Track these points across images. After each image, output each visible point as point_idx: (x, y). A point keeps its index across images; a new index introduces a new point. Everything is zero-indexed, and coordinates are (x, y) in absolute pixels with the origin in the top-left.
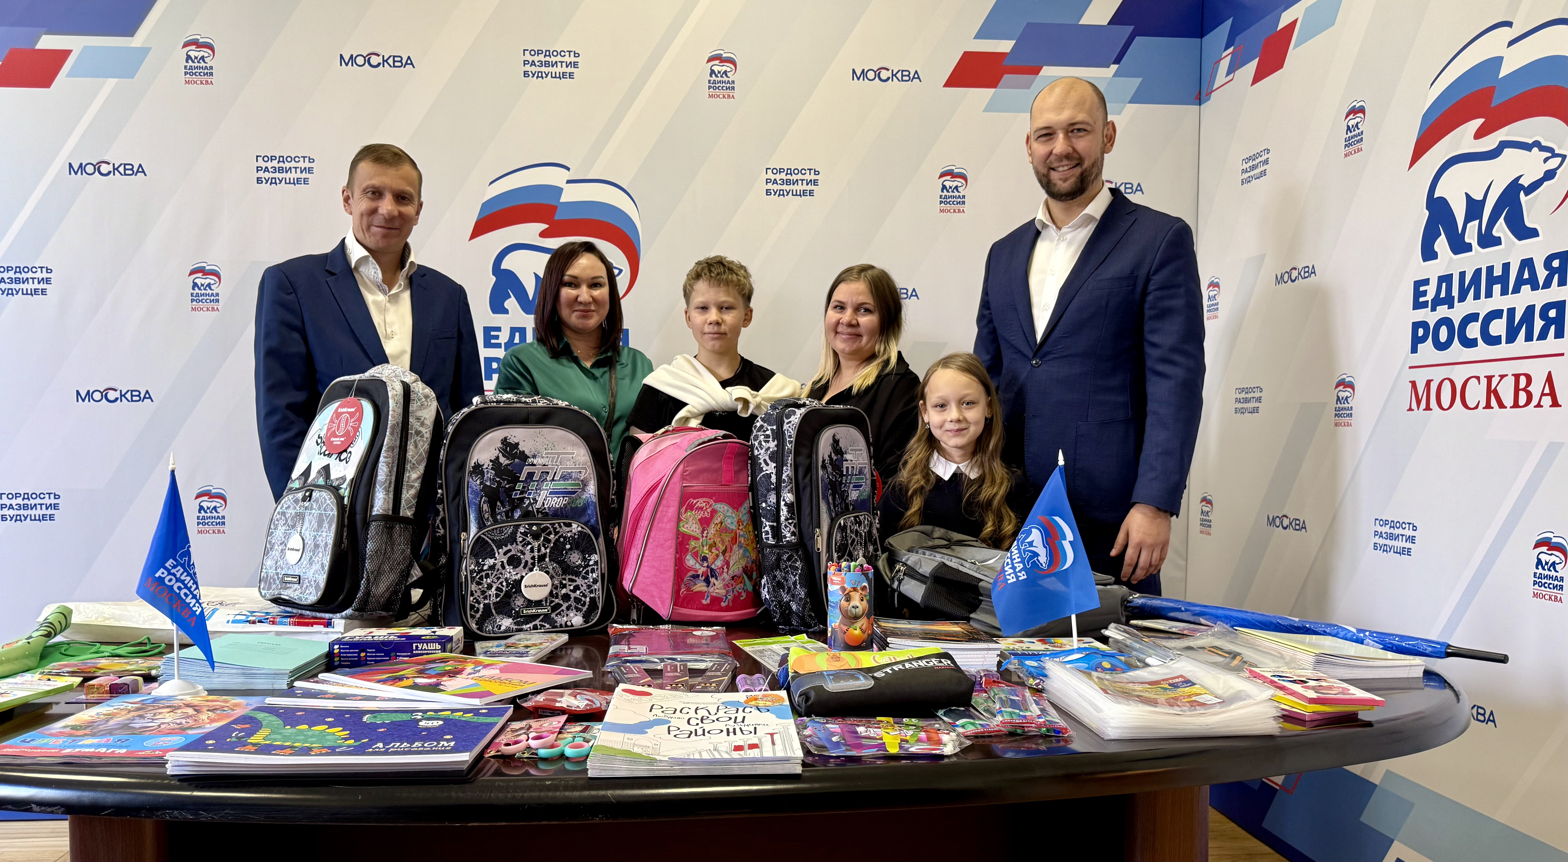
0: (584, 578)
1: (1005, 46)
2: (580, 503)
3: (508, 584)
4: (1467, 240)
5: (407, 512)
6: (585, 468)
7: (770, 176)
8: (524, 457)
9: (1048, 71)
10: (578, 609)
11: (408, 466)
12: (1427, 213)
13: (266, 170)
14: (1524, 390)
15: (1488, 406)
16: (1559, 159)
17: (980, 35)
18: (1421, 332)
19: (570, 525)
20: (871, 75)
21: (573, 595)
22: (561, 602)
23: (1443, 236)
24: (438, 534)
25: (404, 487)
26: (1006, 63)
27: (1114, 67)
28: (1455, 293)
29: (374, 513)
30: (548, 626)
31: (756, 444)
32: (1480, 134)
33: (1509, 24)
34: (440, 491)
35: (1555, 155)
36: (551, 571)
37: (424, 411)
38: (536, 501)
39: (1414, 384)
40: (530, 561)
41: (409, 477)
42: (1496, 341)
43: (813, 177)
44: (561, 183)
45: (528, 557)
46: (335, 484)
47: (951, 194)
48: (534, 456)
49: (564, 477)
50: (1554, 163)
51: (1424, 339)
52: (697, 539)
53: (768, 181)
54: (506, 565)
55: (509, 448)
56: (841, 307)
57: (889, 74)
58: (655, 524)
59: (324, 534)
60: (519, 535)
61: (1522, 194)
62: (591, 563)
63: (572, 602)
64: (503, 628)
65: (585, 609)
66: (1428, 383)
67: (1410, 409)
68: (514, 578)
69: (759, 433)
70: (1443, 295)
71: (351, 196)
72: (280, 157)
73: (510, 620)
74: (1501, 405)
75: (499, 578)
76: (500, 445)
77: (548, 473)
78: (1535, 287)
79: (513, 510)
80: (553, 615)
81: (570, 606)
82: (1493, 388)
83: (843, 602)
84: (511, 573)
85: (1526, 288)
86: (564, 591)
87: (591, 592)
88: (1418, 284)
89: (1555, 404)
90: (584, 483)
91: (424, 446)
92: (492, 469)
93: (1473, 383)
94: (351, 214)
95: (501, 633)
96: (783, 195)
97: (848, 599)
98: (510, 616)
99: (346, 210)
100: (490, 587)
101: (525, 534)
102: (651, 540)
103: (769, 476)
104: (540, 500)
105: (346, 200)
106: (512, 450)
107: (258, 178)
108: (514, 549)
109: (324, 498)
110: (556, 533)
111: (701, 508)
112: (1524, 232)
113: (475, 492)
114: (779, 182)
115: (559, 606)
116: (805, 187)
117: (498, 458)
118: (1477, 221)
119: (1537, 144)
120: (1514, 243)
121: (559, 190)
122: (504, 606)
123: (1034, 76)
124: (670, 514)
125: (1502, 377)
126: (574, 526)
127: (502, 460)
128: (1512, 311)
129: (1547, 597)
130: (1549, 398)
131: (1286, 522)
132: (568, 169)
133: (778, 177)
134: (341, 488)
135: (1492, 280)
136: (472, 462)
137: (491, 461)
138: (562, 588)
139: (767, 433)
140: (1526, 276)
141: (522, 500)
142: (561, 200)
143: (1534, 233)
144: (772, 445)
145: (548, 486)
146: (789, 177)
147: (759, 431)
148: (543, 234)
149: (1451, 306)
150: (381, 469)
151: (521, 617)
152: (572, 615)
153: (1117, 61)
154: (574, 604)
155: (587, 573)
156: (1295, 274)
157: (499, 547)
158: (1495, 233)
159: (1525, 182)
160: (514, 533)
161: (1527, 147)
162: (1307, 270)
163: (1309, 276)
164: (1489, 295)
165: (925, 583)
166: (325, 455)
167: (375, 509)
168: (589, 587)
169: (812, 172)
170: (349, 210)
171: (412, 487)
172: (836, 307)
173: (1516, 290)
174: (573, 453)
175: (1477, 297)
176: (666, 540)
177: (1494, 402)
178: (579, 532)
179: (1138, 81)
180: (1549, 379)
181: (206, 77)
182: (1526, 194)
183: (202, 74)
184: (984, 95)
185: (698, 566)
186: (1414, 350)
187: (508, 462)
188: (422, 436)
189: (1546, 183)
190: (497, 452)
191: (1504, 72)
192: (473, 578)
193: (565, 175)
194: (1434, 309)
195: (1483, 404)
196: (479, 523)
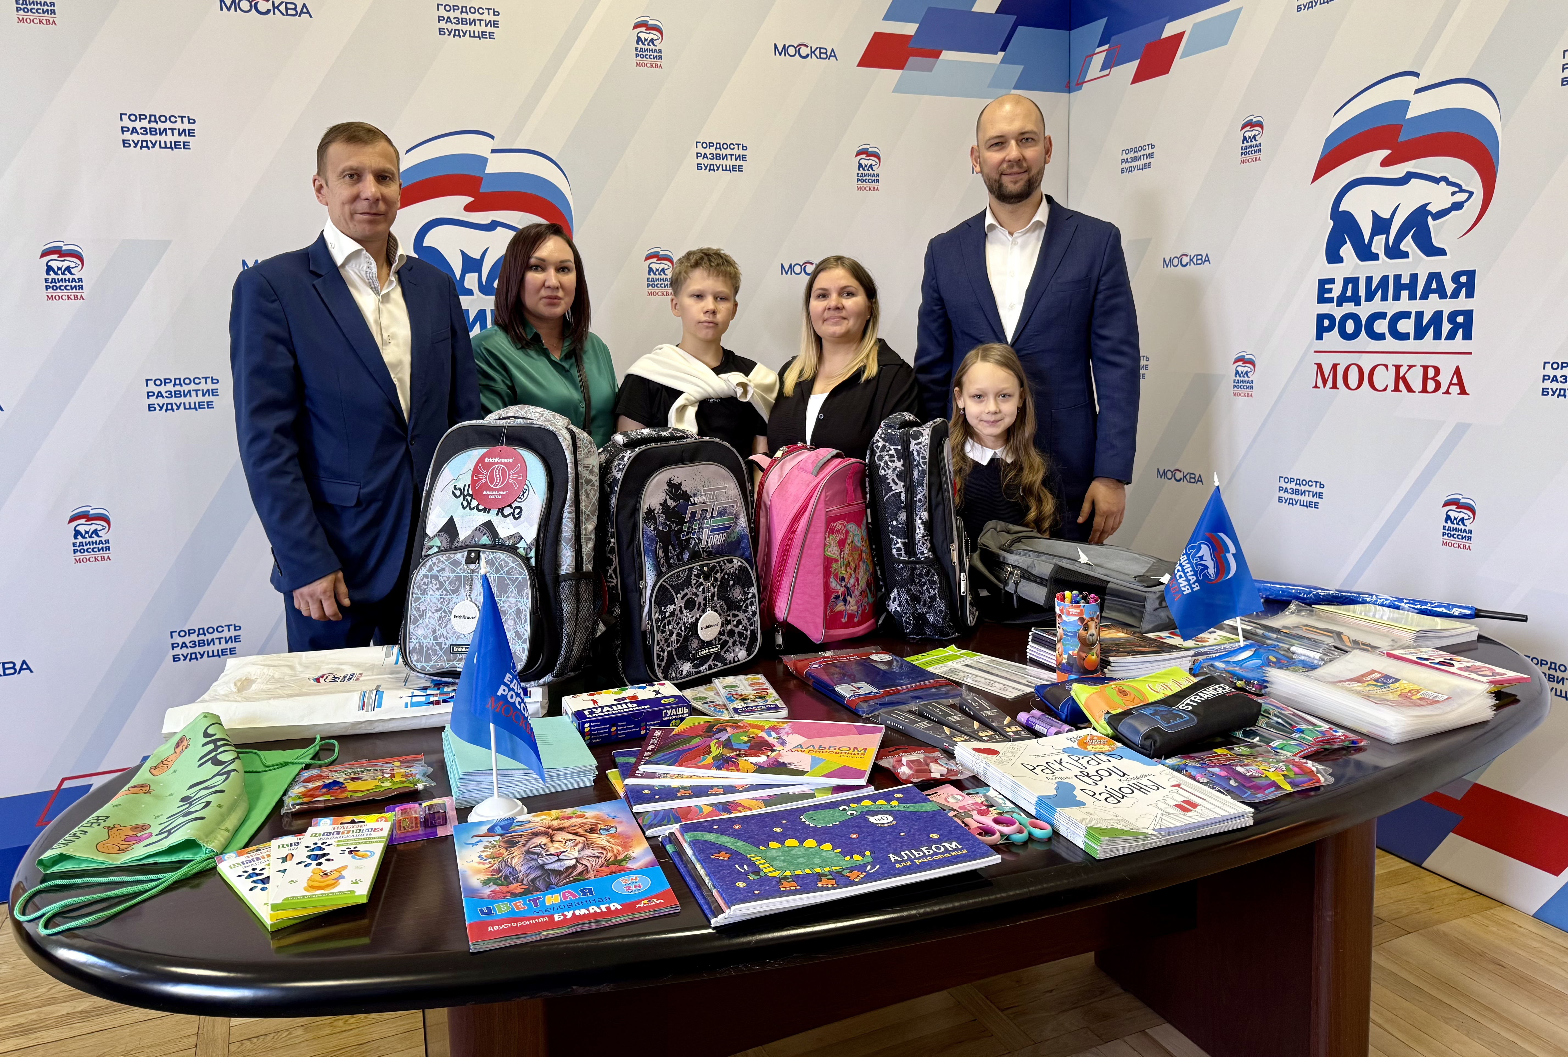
0: (745, 611)
1: (909, 29)
2: (734, 537)
3: (686, 628)
4: (1374, 250)
5: (588, 567)
6: (736, 502)
7: (700, 150)
8: (686, 497)
9: (947, 55)
10: (742, 644)
11: (583, 518)
12: (1332, 223)
13: (134, 131)
14: (1433, 379)
15: (1397, 389)
16: (1466, 195)
17: (888, 17)
18: (1326, 323)
19: (731, 561)
20: (792, 51)
21: (736, 630)
22: (728, 639)
23: (1349, 244)
24: (611, 585)
25: (583, 540)
26: (911, 45)
27: (1001, 54)
28: (1362, 292)
29: (562, 573)
30: (720, 664)
31: (882, 464)
32: (1385, 163)
33: (1417, 75)
34: (612, 540)
35: (1461, 190)
36: (719, 609)
37: (591, 458)
38: (701, 541)
39: (1319, 366)
40: (703, 602)
41: (586, 529)
42: (1405, 337)
43: (741, 152)
44: (486, 154)
45: (700, 599)
46: (509, 543)
47: (866, 172)
48: (695, 495)
49: (721, 513)
50: (1461, 197)
51: (1330, 329)
52: (837, 561)
53: (698, 155)
54: (683, 609)
55: (674, 489)
56: (824, 295)
57: (808, 51)
58: (805, 551)
59: (513, 600)
60: (693, 577)
61: (1430, 219)
62: (750, 596)
63: (736, 638)
64: (684, 673)
65: (747, 642)
66: (1335, 367)
67: (1316, 387)
68: (690, 621)
69: (884, 453)
70: (1349, 293)
71: (324, 185)
72: (151, 116)
73: (689, 664)
74: (1410, 389)
75: (678, 624)
76: (666, 487)
77: (707, 510)
78: (1443, 295)
79: (682, 553)
80: (722, 653)
81: (735, 641)
82: (1401, 375)
83: (1082, 632)
84: (688, 617)
85: (1434, 297)
86: (729, 627)
87: (751, 625)
88: (1322, 283)
89: (1463, 392)
90: (736, 517)
91: (594, 495)
92: (663, 513)
93: (1380, 370)
94: (327, 204)
95: (683, 678)
96: (714, 170)
97: (1086, 628)
98: (688, 661)
99: (320, 201)
100: (671, 633)
101: (698, 576)
102: (801, 567)
103: (899, 495)
104: (704, 538)
105: (319, 190)
106: (676, 491)
107: (124, 141)
108: (689, 591)
109: (505, 561)
110: (722, 570)
111: (838, 531)
112: (1430, 250)
113: (649, 539)
114: (709, 156)
115: (726, 642)
116: (734, 162)
117: (666, 500)
118: (1384, 236)
119: (1444, 179)
120: (1422, 258)
121: (484, 161)
122: (683, 652)
123: (935, 59)
124: (818, 540)
125: (1410, 367)
126: (735, 561)
127: (670, 502)
128: (1420, 315)
129: (1456, 545)
130: (1457, 387)
131: (1179, 475)
132: (492, 137)
133: (708, 151)
134: (518, 548)
135: (1399, 286)
136: (644, 509)
137: (661, 505)
138: (727, 624)
139: (891, 452)
140: (1434, 286)
141: (688, 540)
142: (486, 172)
143: (1442, 252)
144: (899, 464)
145: (708, 524)
146: (718, 151)
147: (882, 451)
148: (468, 208)
149: (1358, 303)
150: (566, 525)
151: (697, 659)
152: (737, 650)
153: (1004, 48)
154: (738, 639)
155: (747, 607)
156: (1185, 260)
157: (677, 593)
158: (1403, 247)
159: (1433, 208)
160: (689, 576)
161: (1436, 181)
162: (1199, 257)
163: (1203, 263)
164: (1397, 297)
165: (1046, 586)
166: (479, 510)
167: (564, 568)
168: (749, 619)
169: (741, 147)
170: (324, 201)
171: (590, 539)
172: (819, 296)
173: (1425, 296)
174: (725, 488)
175: (1384, 298)
176: (815, 566)
177: (1402, 386)
178: (739, 566)
179: (1020, 68)
180: (1457, 372)
181: (46, 14)
182: (1434, 219)
183: (40, 11)
184: (891, 75)
185: (838, 587)
186: (1319, 337)
187: (674, 504)
188: (593, 485)
189: (1453, 213)
190: (665, 494)
191: (1410, 115)
192: (658, 627)
193: (490, 144)
194: (1339, 304)
195: (1392, 386)
196: (657, 570)
